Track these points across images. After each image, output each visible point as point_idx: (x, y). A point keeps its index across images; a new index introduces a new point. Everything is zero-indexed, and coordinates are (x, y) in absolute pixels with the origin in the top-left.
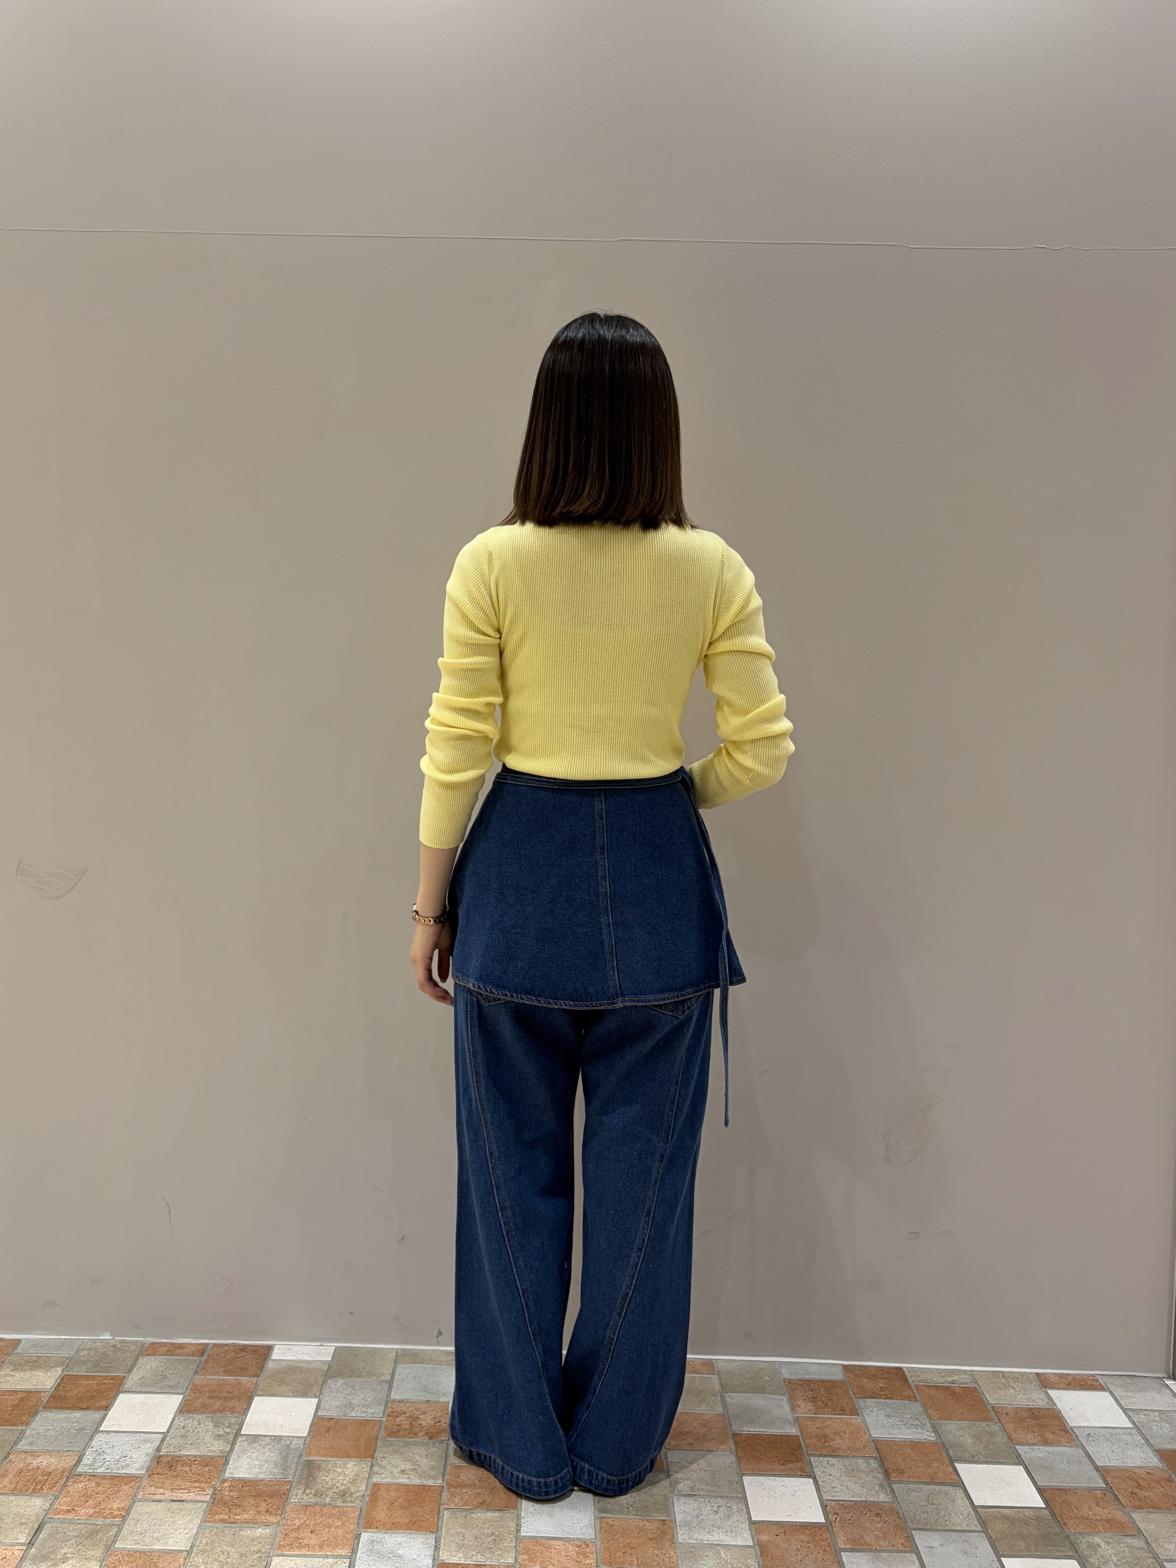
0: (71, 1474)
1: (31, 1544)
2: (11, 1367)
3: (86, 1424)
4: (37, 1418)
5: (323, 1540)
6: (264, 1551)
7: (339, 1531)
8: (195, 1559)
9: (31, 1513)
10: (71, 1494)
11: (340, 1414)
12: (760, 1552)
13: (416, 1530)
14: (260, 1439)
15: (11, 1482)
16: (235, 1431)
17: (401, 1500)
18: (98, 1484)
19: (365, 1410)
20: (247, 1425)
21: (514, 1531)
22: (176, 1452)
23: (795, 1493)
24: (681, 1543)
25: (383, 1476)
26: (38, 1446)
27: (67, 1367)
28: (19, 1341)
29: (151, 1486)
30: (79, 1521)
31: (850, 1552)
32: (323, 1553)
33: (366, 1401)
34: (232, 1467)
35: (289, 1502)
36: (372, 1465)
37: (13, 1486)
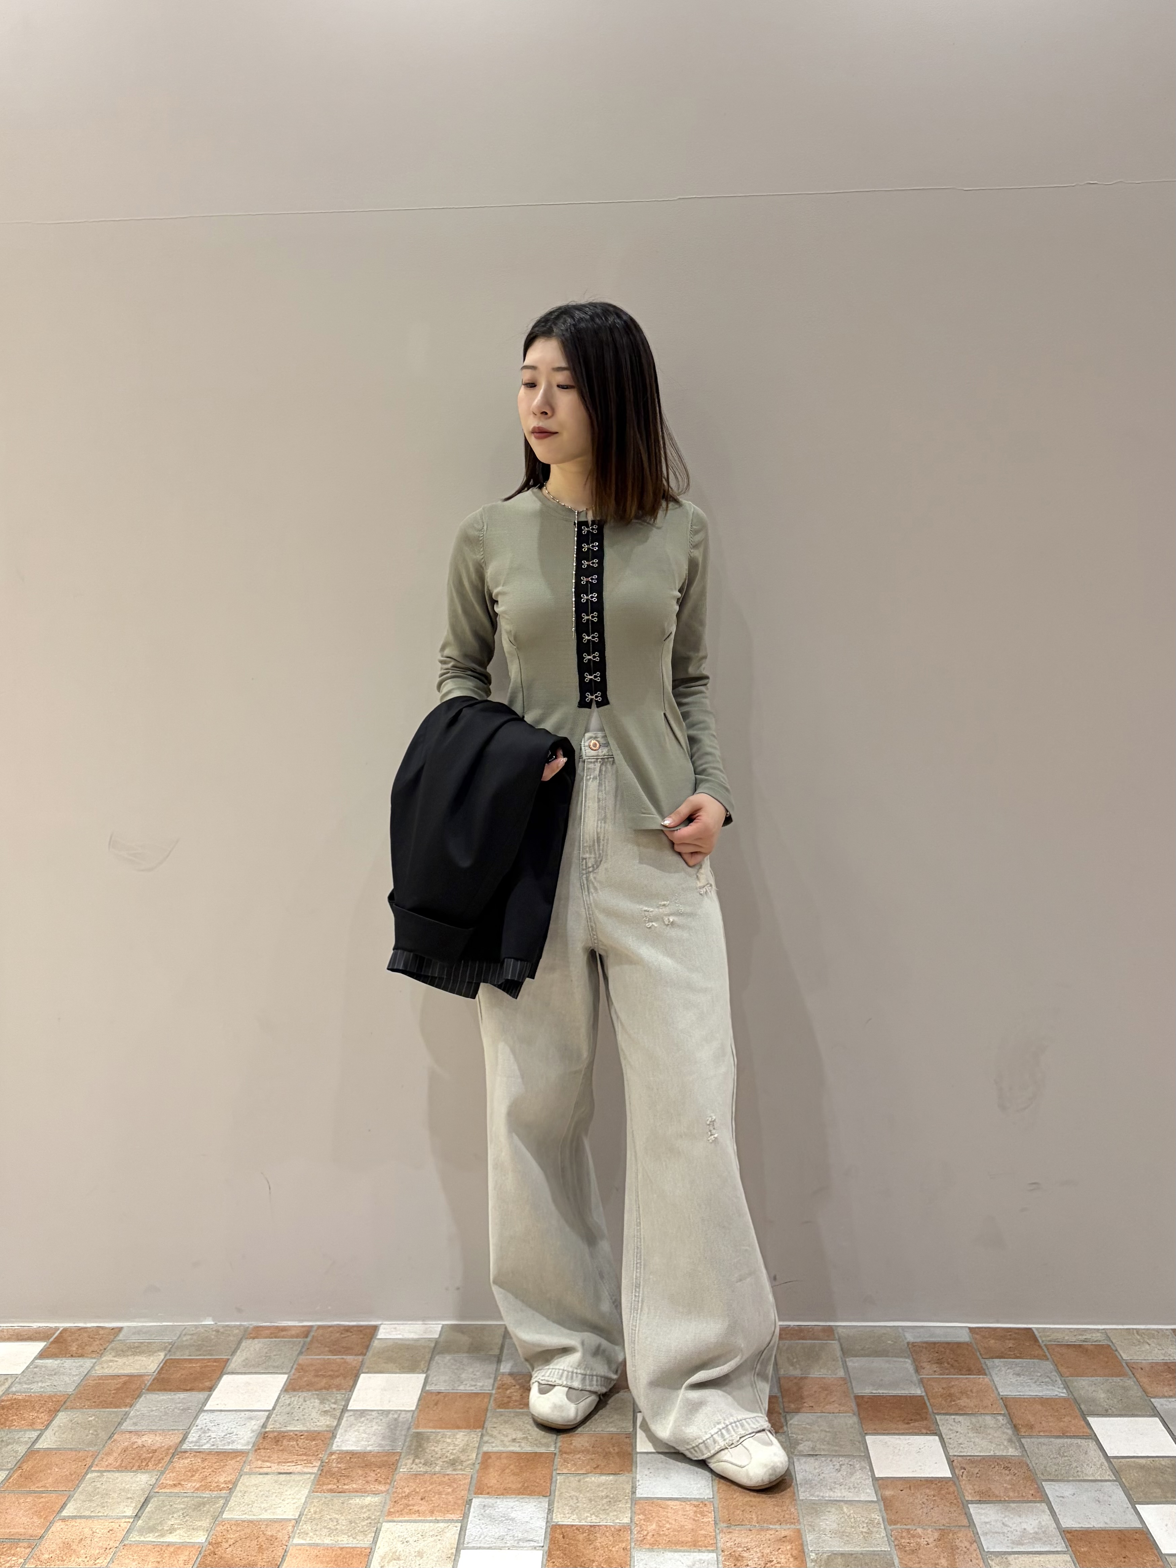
0: (177, 1452)
1: (137, 1517)
2: (113, 1354)
3: (190, 1404)
4: (141, 1399)
5: (434, 1507)
6: (373, 1517)
7: (450, 1498)
8: (304, 1526)
9: (138, 1488)
10: (178, 1469)
11: (447, 1388)
12: (884, 1506)
13: (528, 1495)
14: (367, 1414)
15: (116, 1460)
16: (342, 1407)
17: (512, 1467)
18: (204, 1460)
19: (474, 1383)
20: (354, 1401)
21: (629, 1493)
22: (281, 1428)
23: (920, 1450)
24: (802, 1500)
25: (494, 1445)
26: (142, 1426)
27: (170, 1351)
28: (120, 1329)
29: (258, 1460)
30: (185, 1495)
31: (978, 1503)
32: (434, 1518)
33: (475, 1375)
34: (339, 1440)
35: (398, 1470)
36: (482, 1435)
37: (118, 1464)
